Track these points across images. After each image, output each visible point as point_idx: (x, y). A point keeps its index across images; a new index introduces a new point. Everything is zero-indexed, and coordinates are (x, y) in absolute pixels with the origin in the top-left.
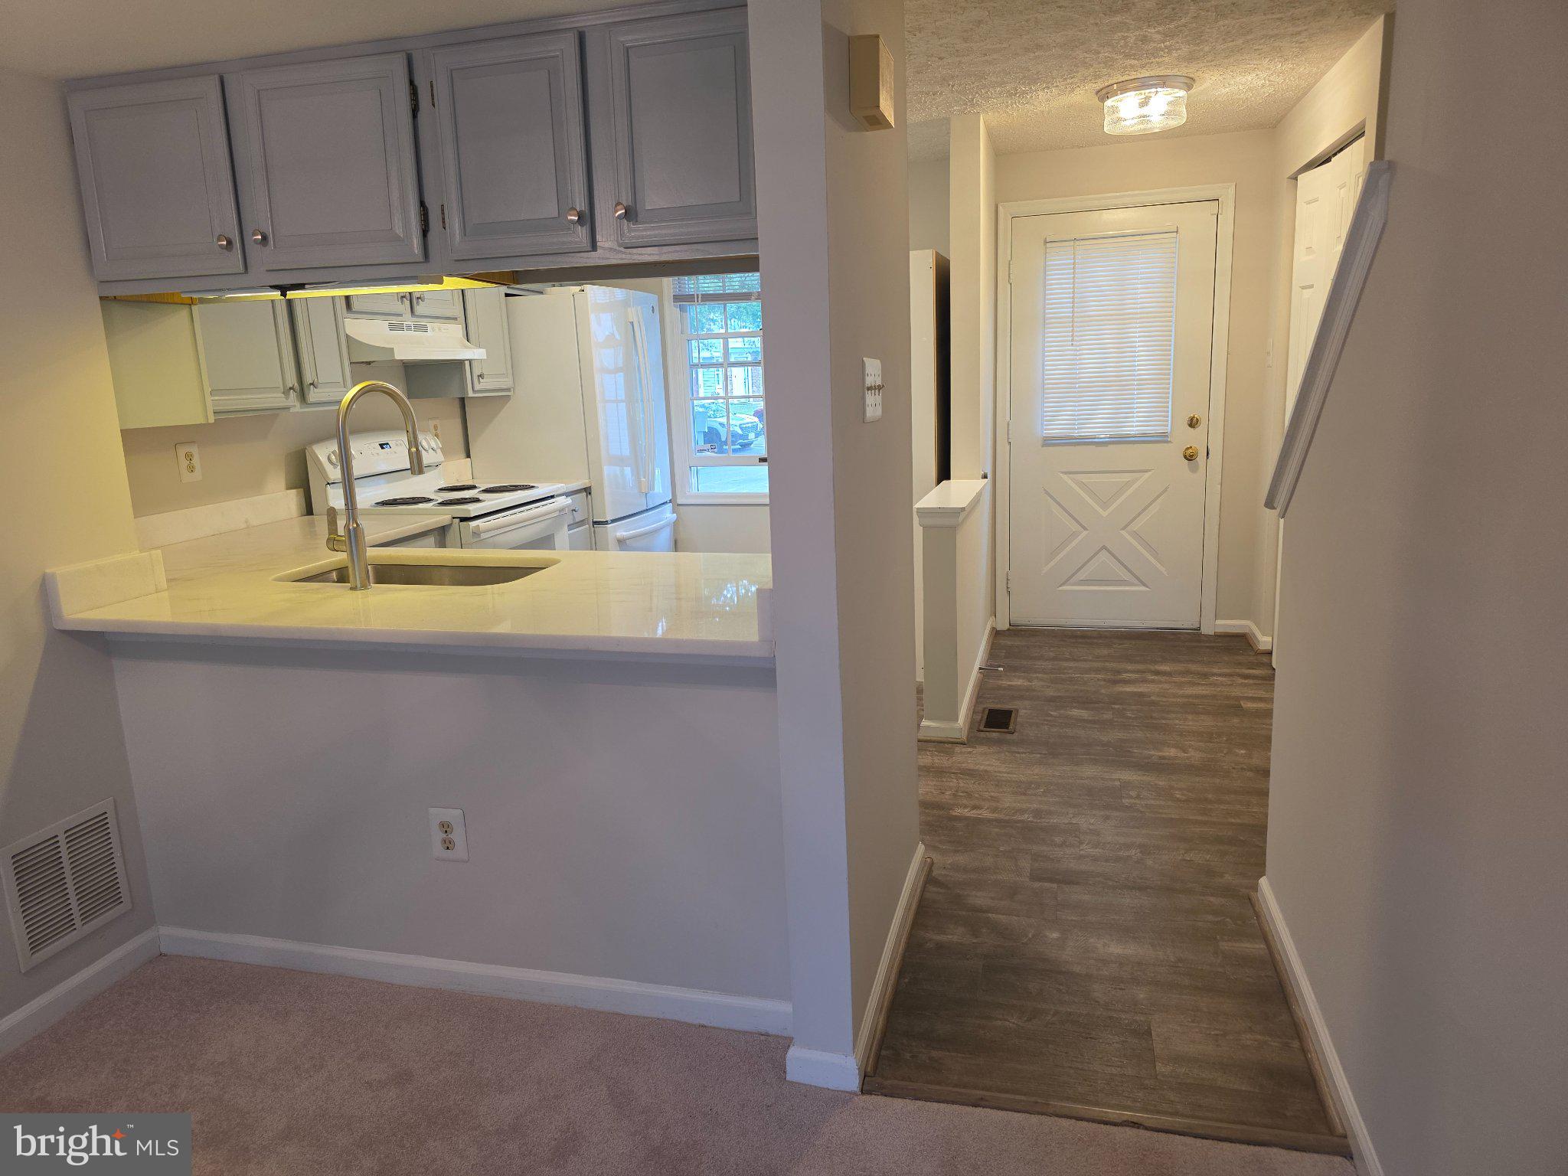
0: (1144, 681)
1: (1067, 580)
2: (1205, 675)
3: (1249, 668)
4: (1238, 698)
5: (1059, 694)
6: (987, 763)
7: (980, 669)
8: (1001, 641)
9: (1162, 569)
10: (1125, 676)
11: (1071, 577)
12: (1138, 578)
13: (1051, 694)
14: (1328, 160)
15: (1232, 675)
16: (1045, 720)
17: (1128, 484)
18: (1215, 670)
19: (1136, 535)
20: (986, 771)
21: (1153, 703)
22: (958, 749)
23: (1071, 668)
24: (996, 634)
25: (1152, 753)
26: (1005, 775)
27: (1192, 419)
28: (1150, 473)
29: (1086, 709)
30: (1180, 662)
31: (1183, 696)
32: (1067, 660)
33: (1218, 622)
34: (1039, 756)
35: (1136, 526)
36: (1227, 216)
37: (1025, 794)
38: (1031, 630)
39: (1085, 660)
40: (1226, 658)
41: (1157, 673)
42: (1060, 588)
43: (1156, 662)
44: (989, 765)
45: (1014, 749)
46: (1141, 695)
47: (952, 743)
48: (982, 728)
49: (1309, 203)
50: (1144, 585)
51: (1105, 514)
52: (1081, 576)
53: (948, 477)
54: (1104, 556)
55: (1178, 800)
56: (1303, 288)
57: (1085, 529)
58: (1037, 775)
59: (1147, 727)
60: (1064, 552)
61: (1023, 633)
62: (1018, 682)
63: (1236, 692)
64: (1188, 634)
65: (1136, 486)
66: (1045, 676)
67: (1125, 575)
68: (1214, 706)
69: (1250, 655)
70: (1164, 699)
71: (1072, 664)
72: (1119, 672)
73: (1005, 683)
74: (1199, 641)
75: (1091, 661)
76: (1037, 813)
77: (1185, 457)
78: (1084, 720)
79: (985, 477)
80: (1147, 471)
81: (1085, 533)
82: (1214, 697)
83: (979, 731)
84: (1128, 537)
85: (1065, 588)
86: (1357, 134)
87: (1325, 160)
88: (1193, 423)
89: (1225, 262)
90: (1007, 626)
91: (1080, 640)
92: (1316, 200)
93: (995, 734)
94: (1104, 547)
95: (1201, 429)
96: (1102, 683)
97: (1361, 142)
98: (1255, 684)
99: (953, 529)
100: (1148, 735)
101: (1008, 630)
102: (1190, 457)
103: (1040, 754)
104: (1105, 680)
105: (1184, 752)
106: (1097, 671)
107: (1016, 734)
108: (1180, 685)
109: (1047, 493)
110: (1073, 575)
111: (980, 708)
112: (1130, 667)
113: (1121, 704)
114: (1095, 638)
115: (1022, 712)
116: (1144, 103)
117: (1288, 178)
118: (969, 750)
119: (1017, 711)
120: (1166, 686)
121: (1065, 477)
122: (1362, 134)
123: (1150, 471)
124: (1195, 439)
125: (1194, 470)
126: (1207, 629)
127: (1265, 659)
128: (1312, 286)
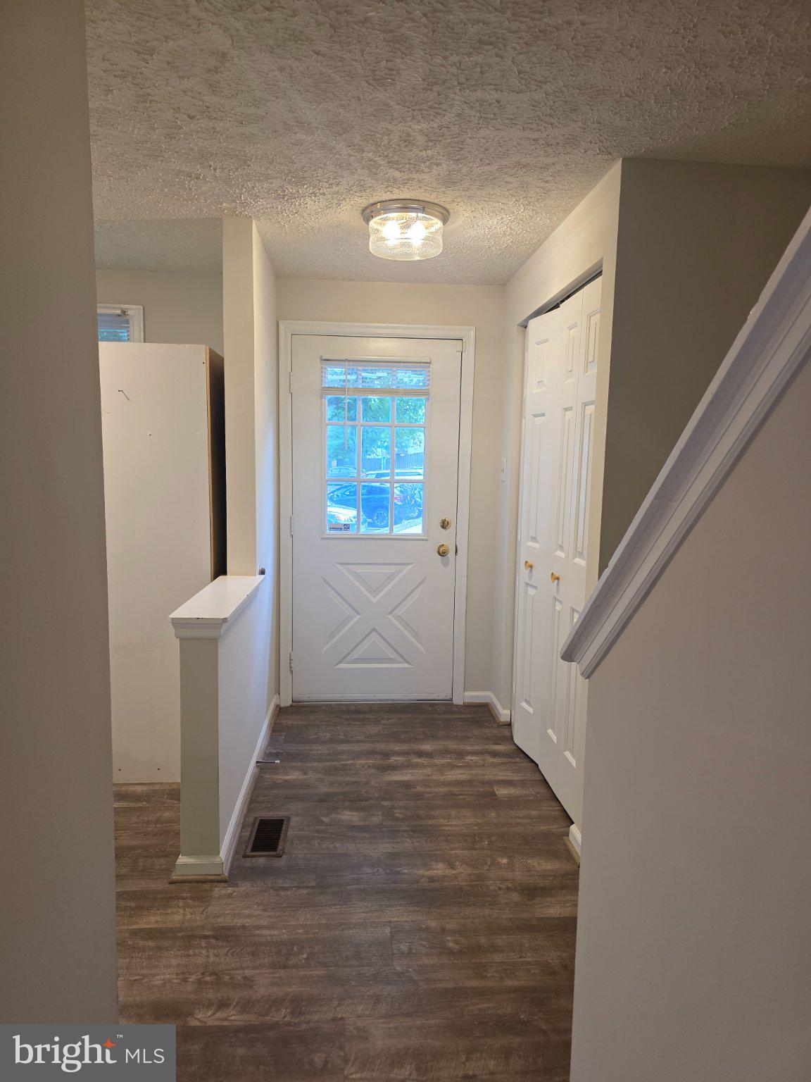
0: (410, 766)
1: (343, 659)
2: (461, 755)
3: (496, 744)
4: (490, 783)
5: (332, 790)
6: (246, 912)
7: (257, 762)
8: (283, 721)
9: (422, 649)
10: (393, 759)
11: (345, 657)
12: (403, 658)
13: (325, 790)
14: (557, 306)
15: (483, 754)
16: (317, 831)
17: (391, 577)
18: (469, 748)
19: (399, 618)
20: (244, 927)
21: (419, 796)
22: (218, 891)
23: (344, 752)
24: (280, 712)
25: (421, 872)
26: (266, 932)
27: (443, 522)
28: (411, 566)
29: (357, 809)
30: (439, 739)
31: (444, 784)
32: (341, 742)
33: (468, 694)
34: (305, 891)
35: (399, 611)
36: (470, 354)
37: (285, 967)
38: (312, 706)
39: (358, 741)
40: (475, 733)
41: (421, 754)
42: (338, 667)
43: (417, 740)
44: (248, 916)
45: (280, 882)
46: (407, 785)
47: (212, 881)
48: (248, 852)
49: (538, 343)
50: (407, 662)
51: (374, 600)
52: (355, 655)
53: (225, 573)
54: (374, 636)
55: (451, 953)
56: (535, 416)
57: (358, 613)
58: (303, 926)
59: (414, 831)
60: (341, 633)
61: (304, 709)
62: (294, 776)
63: (489, 775)
64: (443, 704)
65: (401, 575)
66: (320, 765)
67: (392, 655)
68: (473, 795)
69: (494, 728)
70: (429, 790)
71: (345, 747)
72: (386, 755)
73: (281, 777)
74: (451, 713)
75: (363, 742)
76: (298, 1004)
77: (439, 553)
78: (354, 826)
79: (262, 572)
80: (408, 564)
81: (358, 617)
82: (470, 782)
83: (245, 856)
84: (394, 621)
85: (341, 666)
86: (595, 274)
87: (554, 306)
88: (444, 525)
89: (468, 392)
90: (289, 703)
91: (354, 716)
92: (546, 341)
93: (261, 861)
94: (374, 630)
95: (451, 530)
96: (372, 771)
97: (599, 280)
98: (503, 763)
99: (215, 640)
100: (416, 844)
101: (291, 706)
102: (442, 554)
103: (308, 887)
104: (374, 767)
105: (452, 867)
106: (369, 754)
107: (284, 857)
108: (441, 769)
109: (325, 581)
110: (348, 655)
111: (252, 820)
112: (397, 747)
113: (389, 800)
114: (366, 713)
115: (294, 821)
116: (406, 226)
117: (519, 325)
118: (230, 890)
119: (289, 818)
120: (428, 771)
121: (341, 568)
122: (600, 273)
123: (411, 564)
124: (446, 538)
125: (446, 564)
126: (458, 701)
127: (506, 732)
128: (543, 415)
